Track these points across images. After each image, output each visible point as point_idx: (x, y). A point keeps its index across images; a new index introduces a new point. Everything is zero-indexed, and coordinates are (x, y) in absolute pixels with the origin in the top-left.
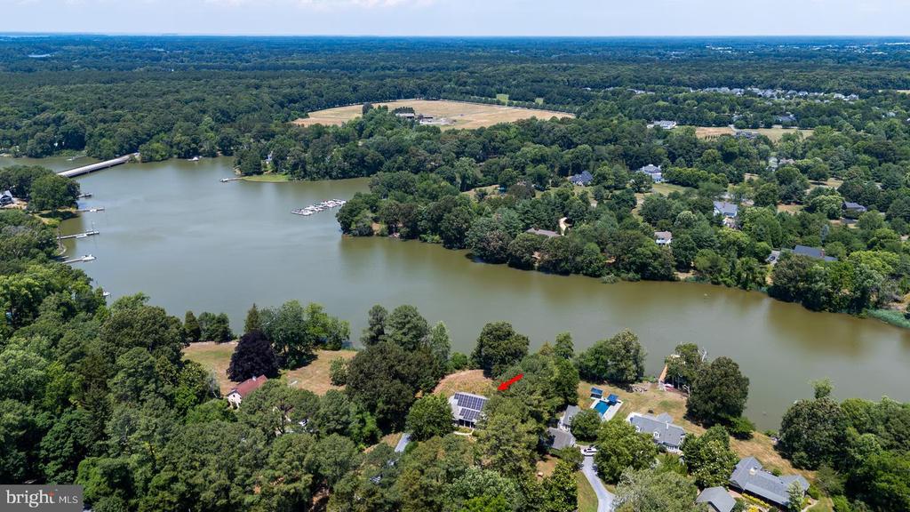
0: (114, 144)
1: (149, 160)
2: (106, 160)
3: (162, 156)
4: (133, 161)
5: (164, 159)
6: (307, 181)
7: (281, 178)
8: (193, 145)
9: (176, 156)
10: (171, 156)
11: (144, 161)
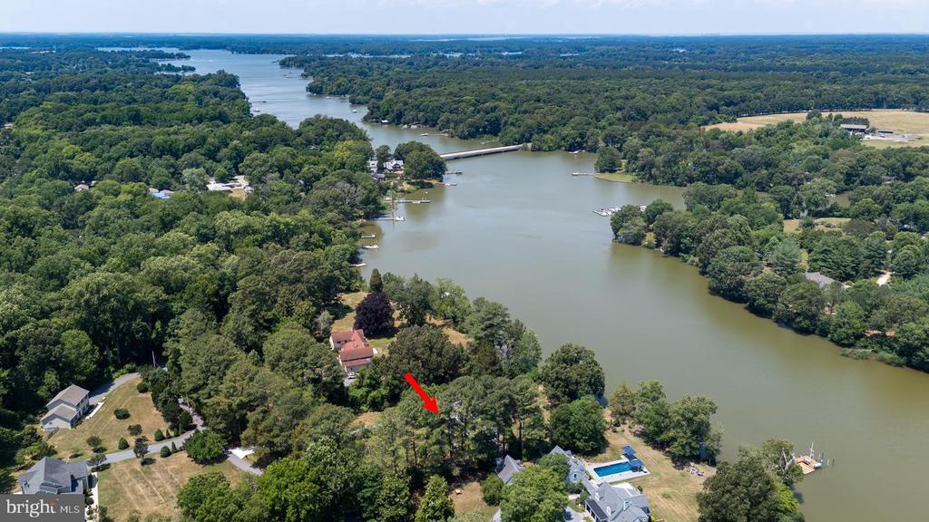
0: (518, 133)
1: (537, 150)
2: (506, 146)
3: (549, 147)
4: (525, 149)
5: (550, 149)
6: (650, 185)
7: (629, 178)
8: (579, 139)
9: (564, 148)
10: (559, 147)
11: (534, 150)
